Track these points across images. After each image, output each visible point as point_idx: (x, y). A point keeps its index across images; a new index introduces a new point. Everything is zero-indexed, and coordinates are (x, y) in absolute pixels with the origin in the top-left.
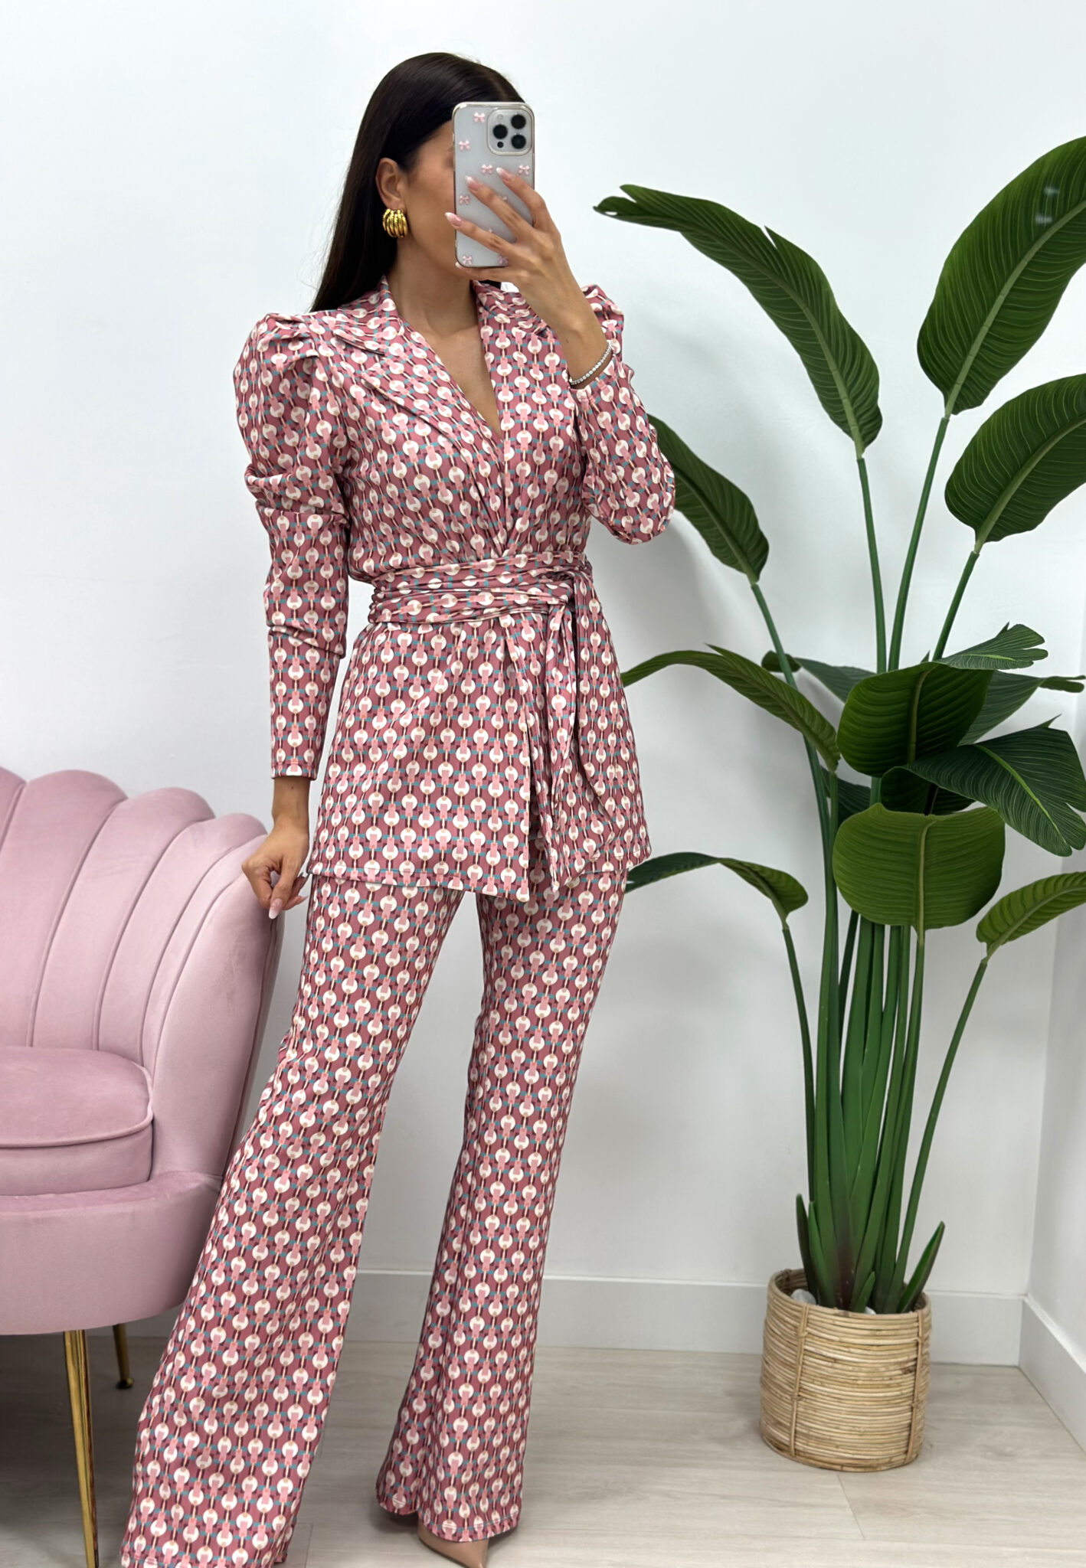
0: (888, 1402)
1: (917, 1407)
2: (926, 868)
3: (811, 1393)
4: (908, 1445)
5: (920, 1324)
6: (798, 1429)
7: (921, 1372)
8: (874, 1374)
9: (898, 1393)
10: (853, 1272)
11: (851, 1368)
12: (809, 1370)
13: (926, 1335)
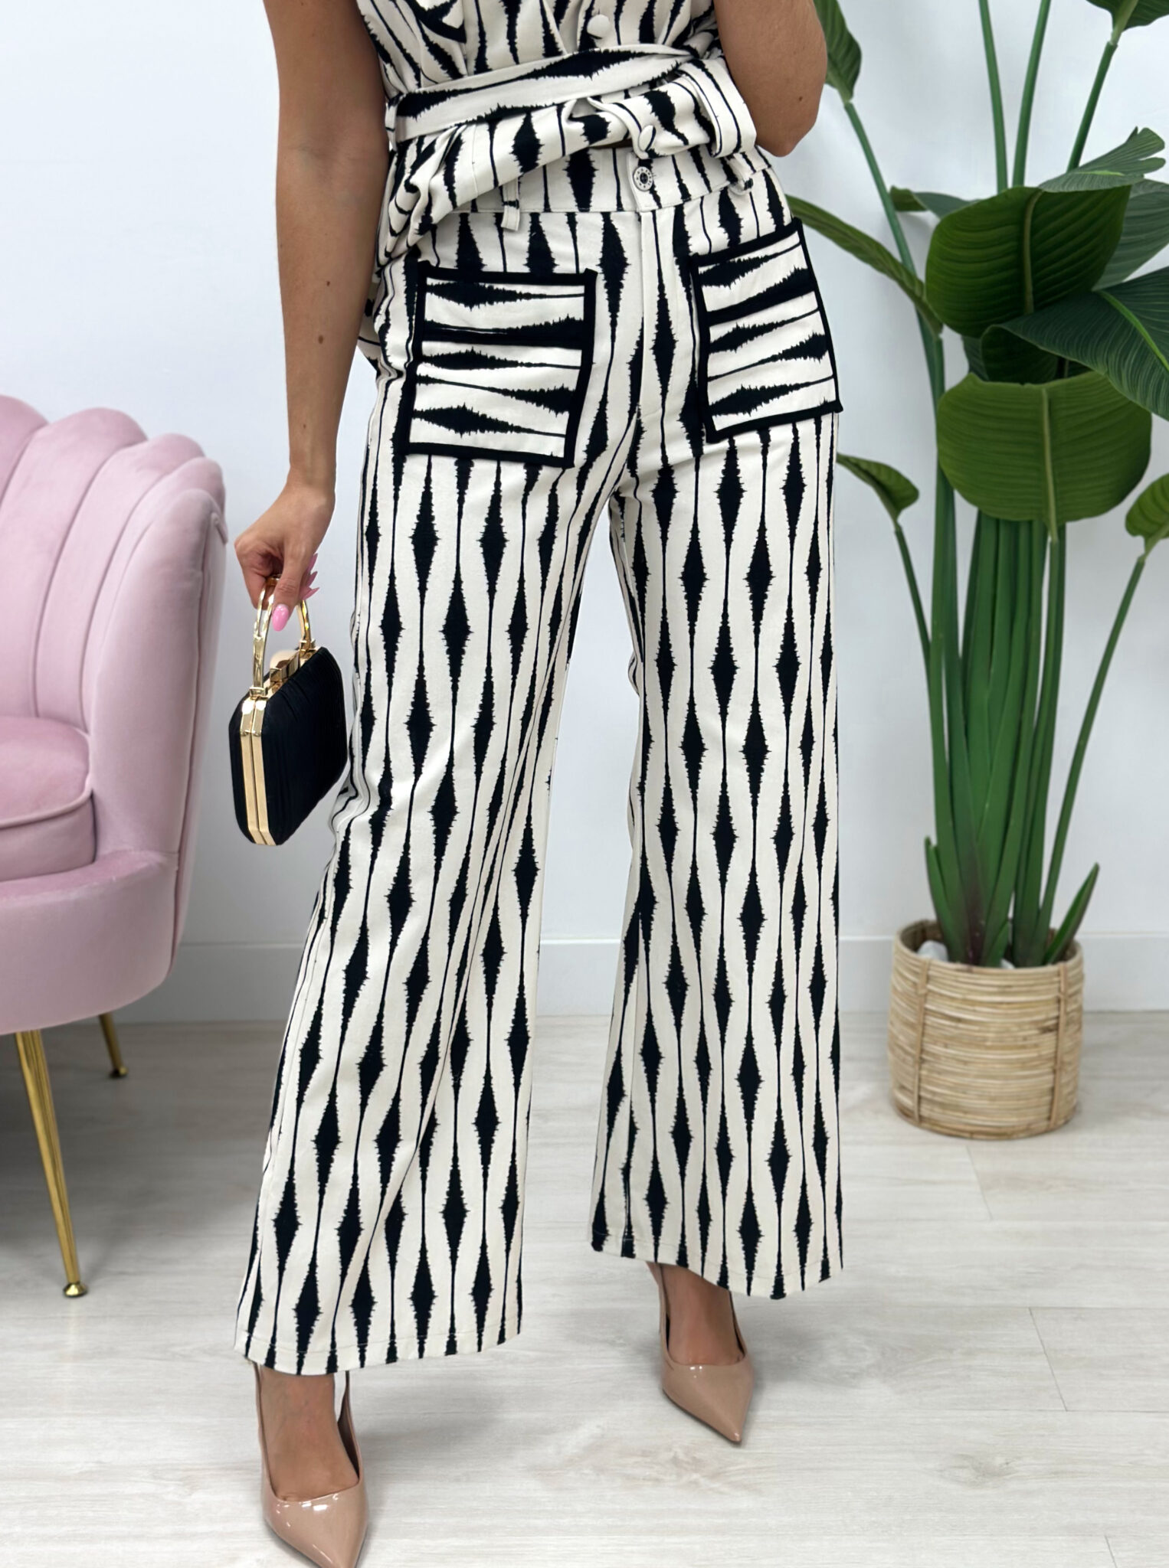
0: (1024, 1064)
1: (1060, 1069)
2: (1053, 449)
3: (933, 1055)
4: (1051, 1111)
5: (1062, 978)
6: (923, 1094)
7: (1065, 1031)
8: (1005, 1035)
9: (1035, 1055)
10: (983, 922)
11: (976, 1028)
12: (929, 1031)
13: (1071, 991)
